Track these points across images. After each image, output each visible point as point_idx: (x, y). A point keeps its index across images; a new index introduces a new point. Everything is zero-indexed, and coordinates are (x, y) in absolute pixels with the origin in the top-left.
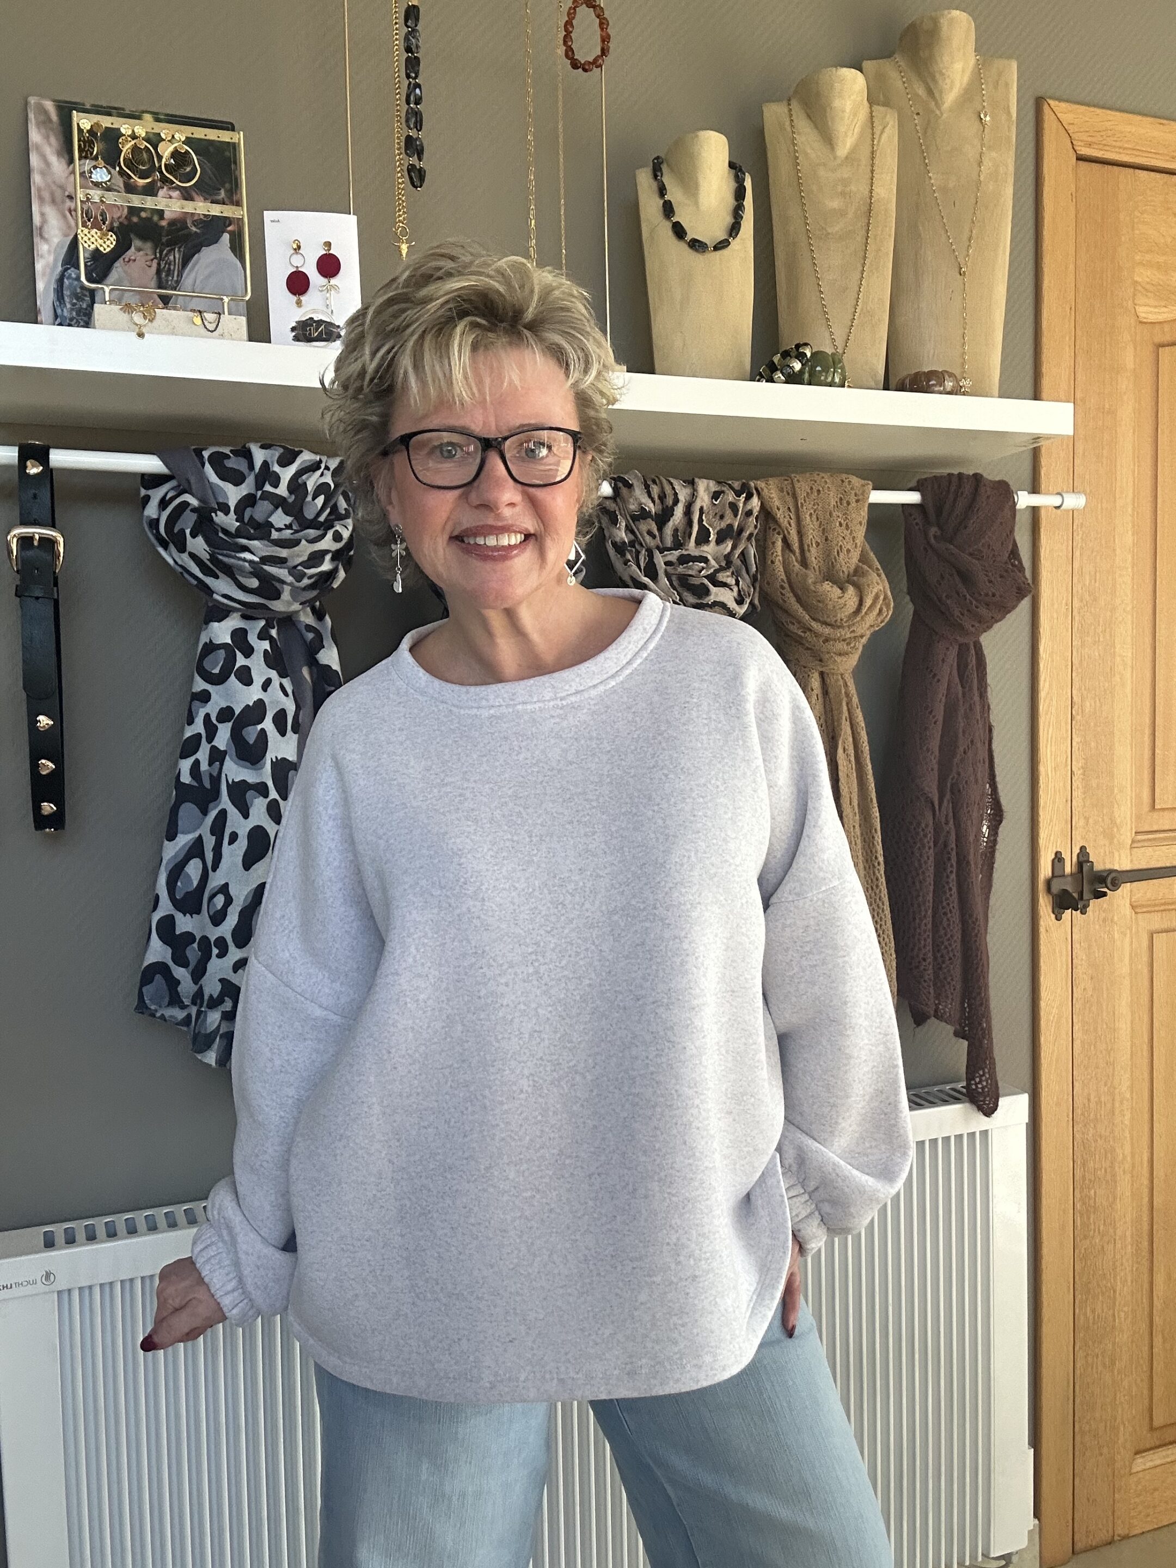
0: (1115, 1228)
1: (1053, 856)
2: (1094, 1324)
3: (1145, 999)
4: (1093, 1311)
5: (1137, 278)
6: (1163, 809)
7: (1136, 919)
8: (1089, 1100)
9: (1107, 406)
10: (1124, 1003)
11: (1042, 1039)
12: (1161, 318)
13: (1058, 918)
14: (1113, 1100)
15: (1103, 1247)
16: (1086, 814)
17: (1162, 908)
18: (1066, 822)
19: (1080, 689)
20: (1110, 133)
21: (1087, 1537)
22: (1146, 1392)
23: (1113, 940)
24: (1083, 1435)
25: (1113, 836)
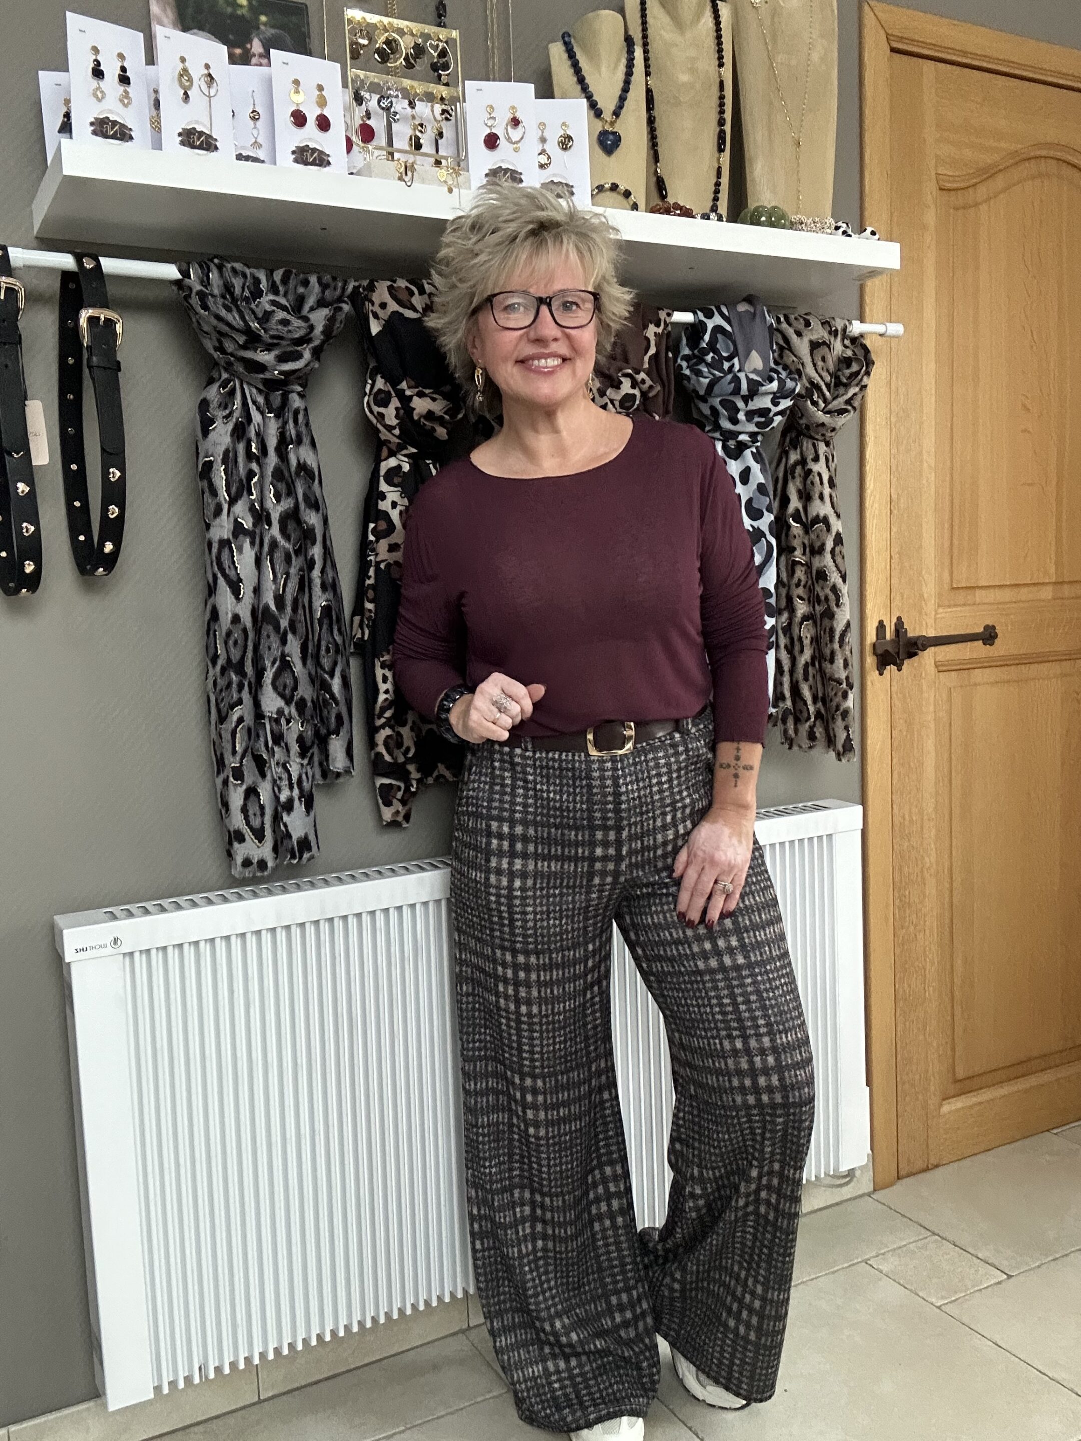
0: (925, 920)
1: (876, 624)
2: (910, 995)
3: (945, 739)
4: (910, 986)
6: (958, 588)
7: (938, 676)
8: (904, 819)
10: (930, 742)
11: (869, 771)
13: (881, 674)
14: (922, 820)
15: (916, 935)
16: (901, 591)
17: (958, 668)
18: (887, 597)
19: (896, 489)
20: (916, 31)
21: (908, 1166)
22: (949, 1052)
23: (921, 691)
24: (904, 1083)
25: (922, 608)
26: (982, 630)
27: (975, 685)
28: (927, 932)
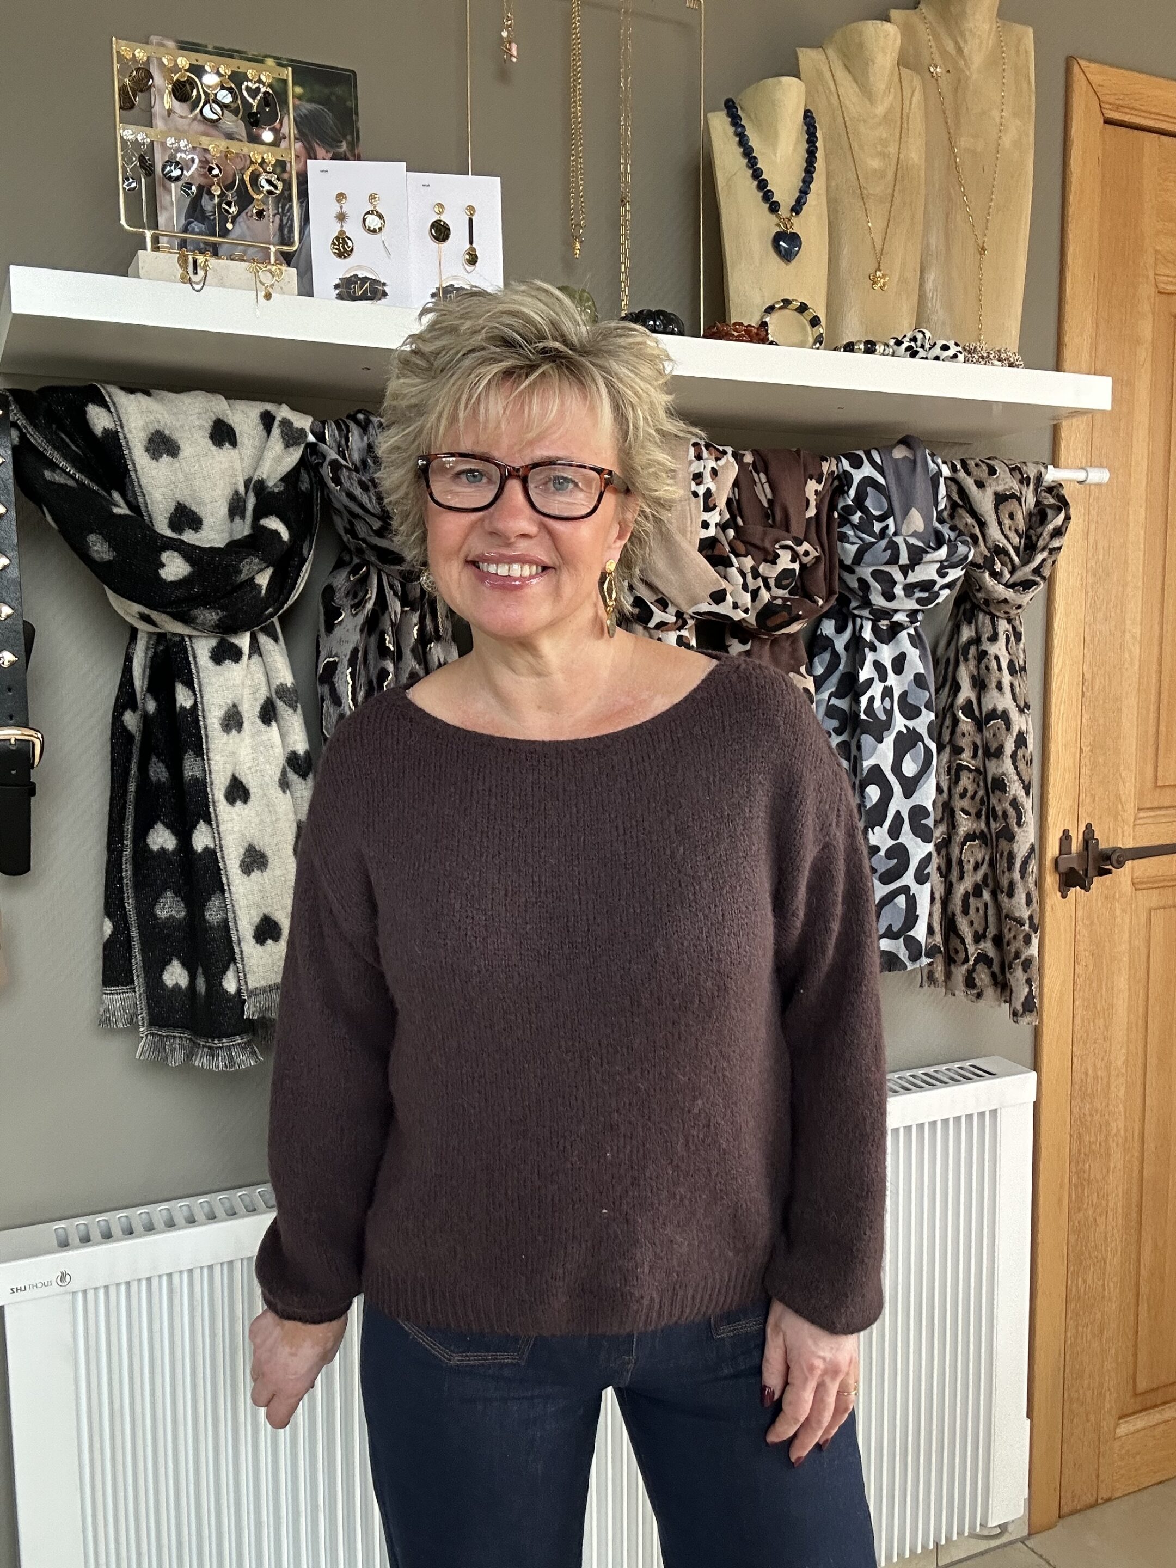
0: (1108, 1201)
1: (1061, 834)
2: (1085, 1294)
3: (1142, 973)
4: (1085, 1281)
5: (1158, 248)
6: (1164, 786)
7: (1135, 895)
8: (1087, 1074)
9: (1125, 376)
10: (1122, 979)
11: (1045, 1016)
14: (1109, 1076)
15: (1095, 1220)
16: (1093, 792)
17: (1161, 884)
18: (1074, 800)
19: (1090, 665)
20: (1137, 97)
21: (1073, 1501)
22: (1130, 1359)
23: (1113, 916)
24: (1071, 1402)
25: (1117, 813)
28: (1110, 1214)
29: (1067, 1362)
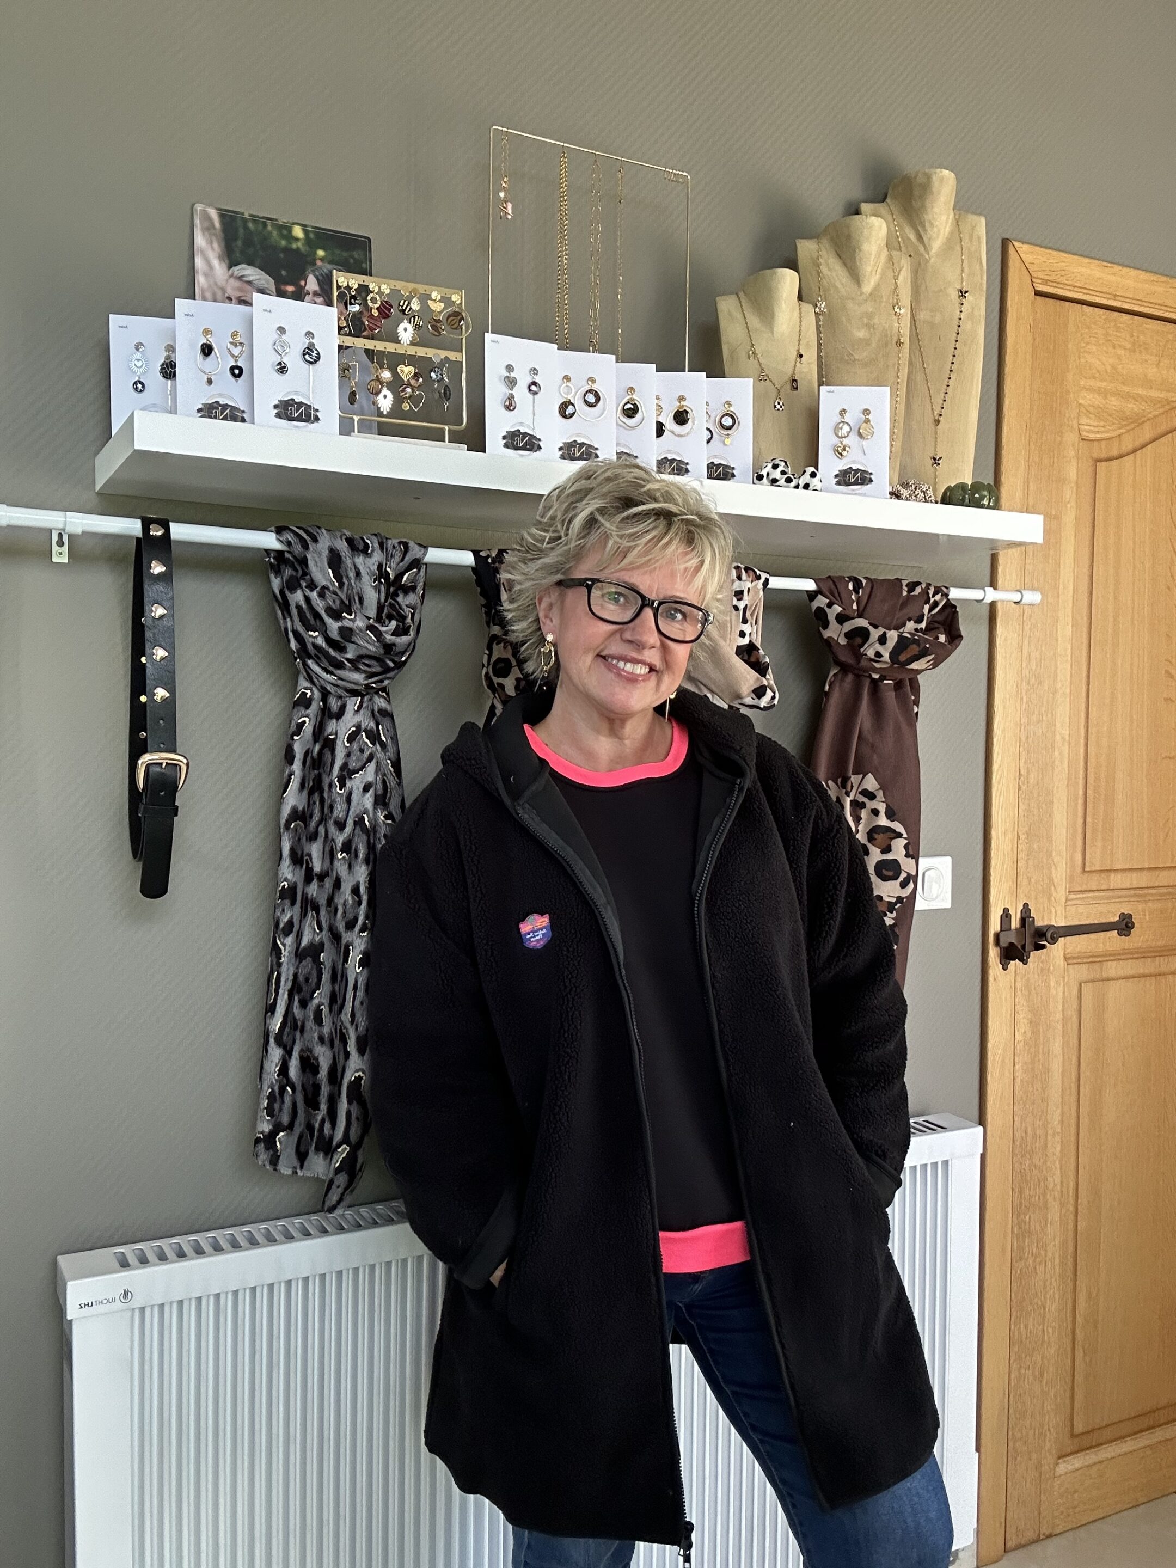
0: (1046, 1251)
1: (1002, 912)
2: (1026, 1338)
3: (1074, 1040)
4: (1026, 1326)
5: (1081, 401)
6: (1092, 872)
7: (1068, 969)
8: (1026, 1133)
9: (1054, 513)
10: (1057, 1045)
11: (989, 1078)
12: (1098, 436)
14: (1046, 1134)
15: (1035, 1268)
16: (1029, 875)
17: (1089, 960)
18: (1013, 882)
19: (1025, 762)
20: (1063, 273)
21: (1018, 1535)
22: (1068, 1402)
23: (1048, 987)
24: (1015, 1441)
25: (1052, 895)
26: (1117, 918)
27: (1108, 980)
28: (1049, 1264)
29: (1011, 1402)
